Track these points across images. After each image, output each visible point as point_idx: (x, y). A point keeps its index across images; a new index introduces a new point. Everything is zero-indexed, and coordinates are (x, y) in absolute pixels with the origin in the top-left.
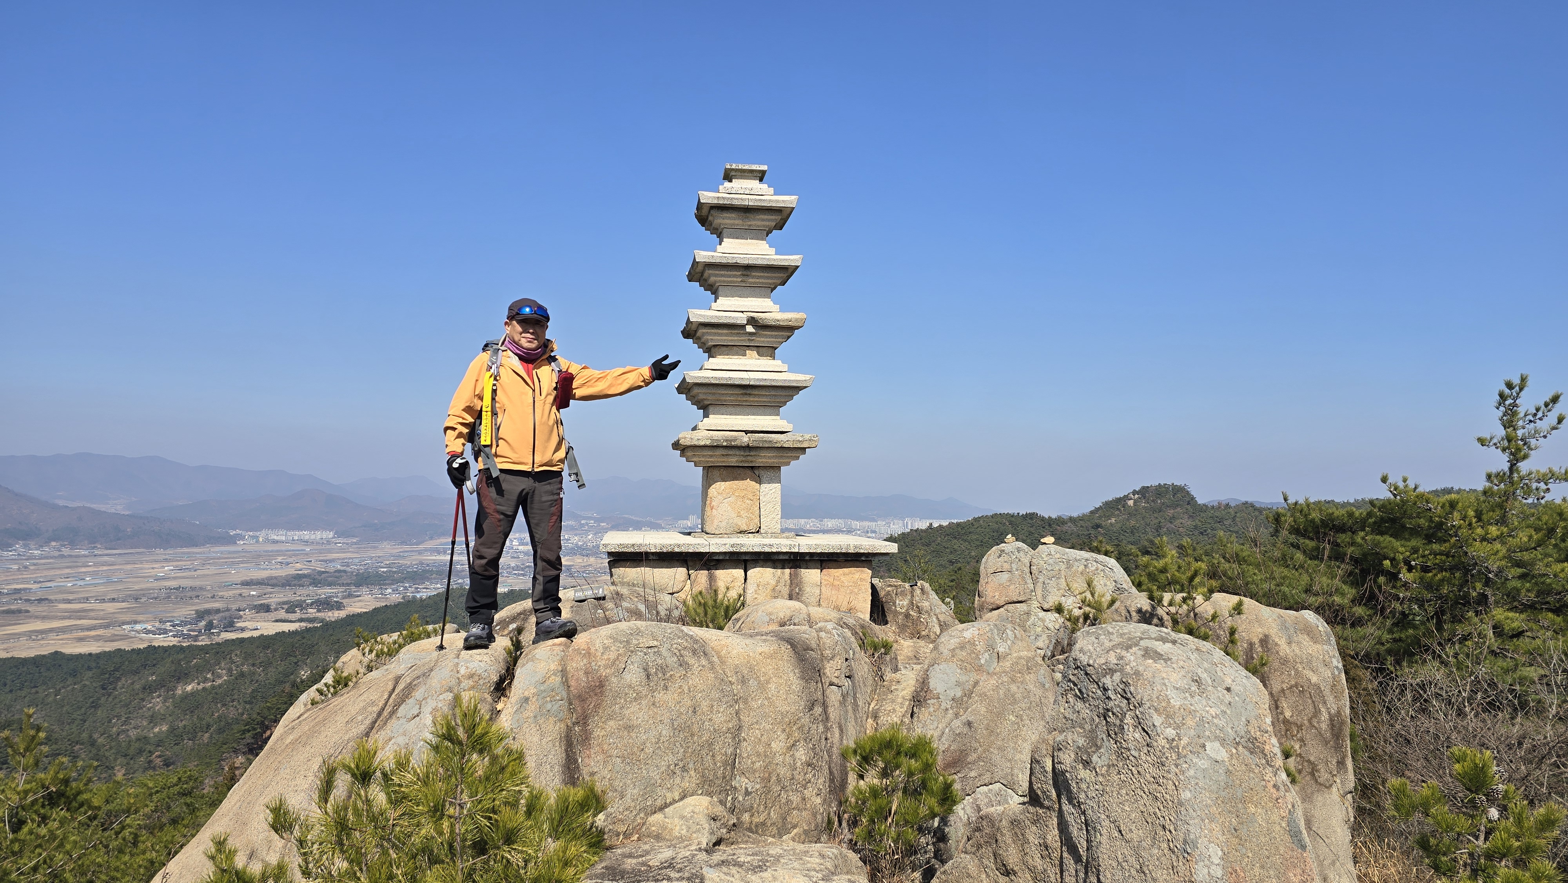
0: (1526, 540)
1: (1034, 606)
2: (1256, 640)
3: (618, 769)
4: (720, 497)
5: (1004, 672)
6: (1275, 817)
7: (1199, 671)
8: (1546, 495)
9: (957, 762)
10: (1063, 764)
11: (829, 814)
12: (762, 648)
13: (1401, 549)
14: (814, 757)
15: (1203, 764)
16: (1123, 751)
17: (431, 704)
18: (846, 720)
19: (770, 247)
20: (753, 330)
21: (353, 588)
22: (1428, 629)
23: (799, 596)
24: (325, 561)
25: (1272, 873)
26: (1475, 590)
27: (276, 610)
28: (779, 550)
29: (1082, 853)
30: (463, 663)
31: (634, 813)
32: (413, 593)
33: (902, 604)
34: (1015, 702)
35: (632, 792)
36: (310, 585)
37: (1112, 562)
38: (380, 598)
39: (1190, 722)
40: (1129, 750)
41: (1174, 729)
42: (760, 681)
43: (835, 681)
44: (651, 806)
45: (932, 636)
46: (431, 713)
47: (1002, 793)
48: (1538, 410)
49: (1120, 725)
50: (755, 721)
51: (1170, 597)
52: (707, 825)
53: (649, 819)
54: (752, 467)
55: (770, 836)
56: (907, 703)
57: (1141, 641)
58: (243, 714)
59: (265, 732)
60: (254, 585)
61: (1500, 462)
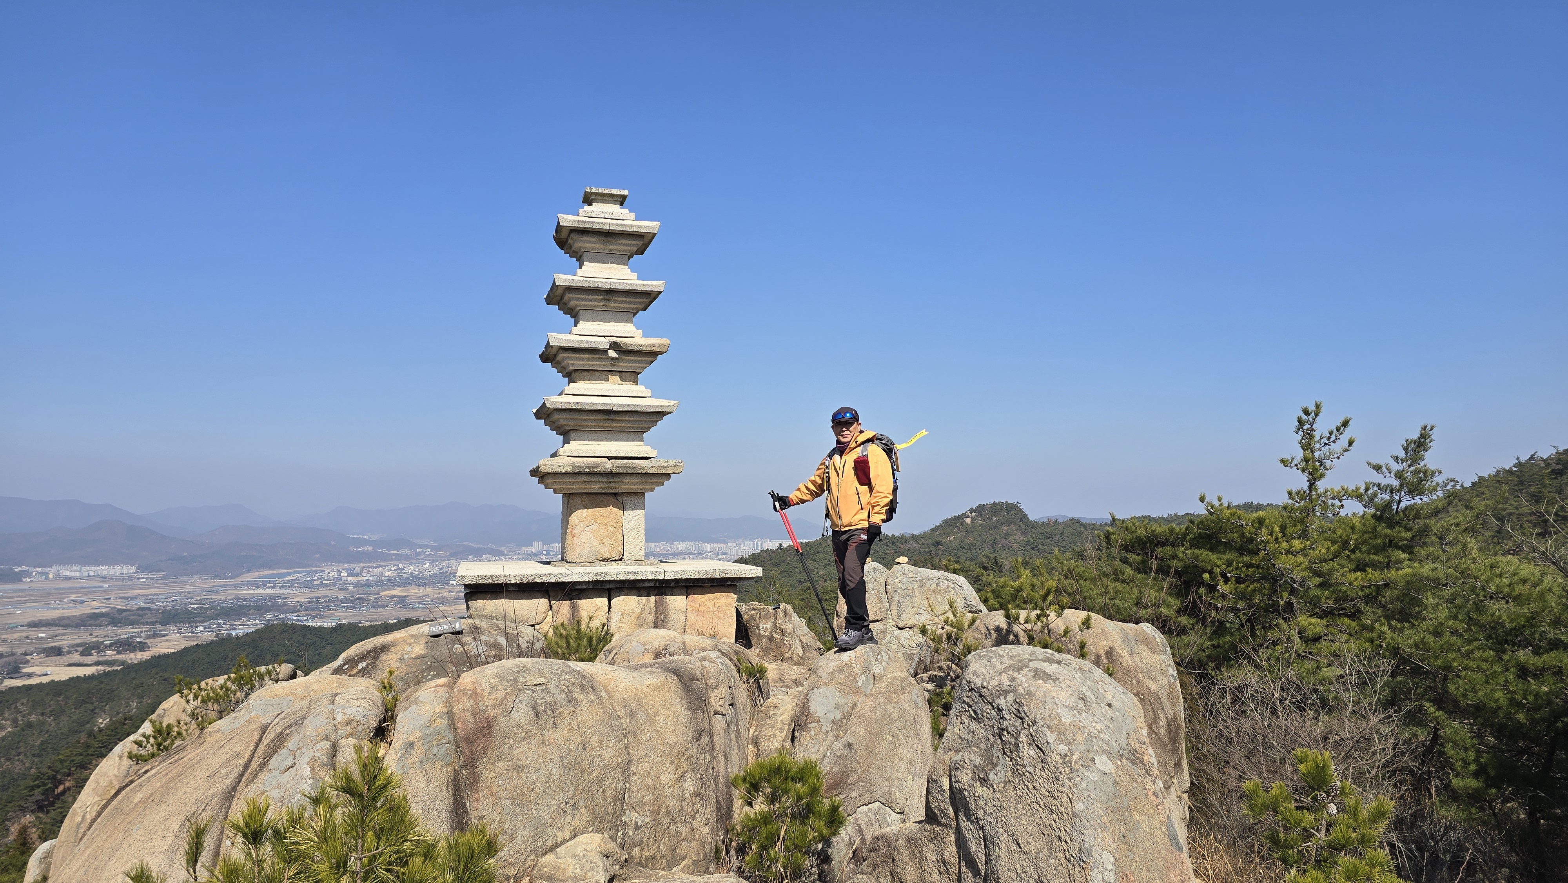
0: (1325, 552)
1: (889, 624)
2: (1102, 653)
3: (508, 811)
4: (581, 525)
5: (880, 693)
6: (1156, 823)
7: (1084, 689)
8: (1341, 510)
9: (840, 783)
10: (961, 782)
11: (717, 843)
12: (650, 679)
13: (1219, 563)
14: (702, 787)
15: (1094, 776)
16: (1019, 768)
17: (308, 754)
18: (730, 748)
19: (632, 272)
20: (616, 355)
21: (159, 627)
22: (1244, 636)
23: (664, 624)
24: (126, 598)
25: (1156, 875)
26: (1282, 598)
27: (69, 652)
28: (644, 577)
29: (980, 867)
30: (339, 710)
31: (525, 855)
32: (227, 630)
33: (765, 627)
34: (891, 721)
35: (523, 833)
36: (109, 624)
37: (961, 580)
38: (190, 637)
39: (1080, 738)
40: (1025, 767)
41: (1066, 745)
42: (648, 714)
43: (720, 709)
44: (541, 847)
45: (795, 658)
46: (308, 763)
47: (881, 811)
48: (1331, 433)
49: (1015, 743)
50: (644, 754)
51: (1026, 615)
52: (601, 862)
53: (541, 860)
54: (615, 494)
55: (660, 869)
56: (787, 728)
57: (1030, 663)
58: (31, 768)
59: (57, 787)
60: (43, 626)
61: (1301, 482)
